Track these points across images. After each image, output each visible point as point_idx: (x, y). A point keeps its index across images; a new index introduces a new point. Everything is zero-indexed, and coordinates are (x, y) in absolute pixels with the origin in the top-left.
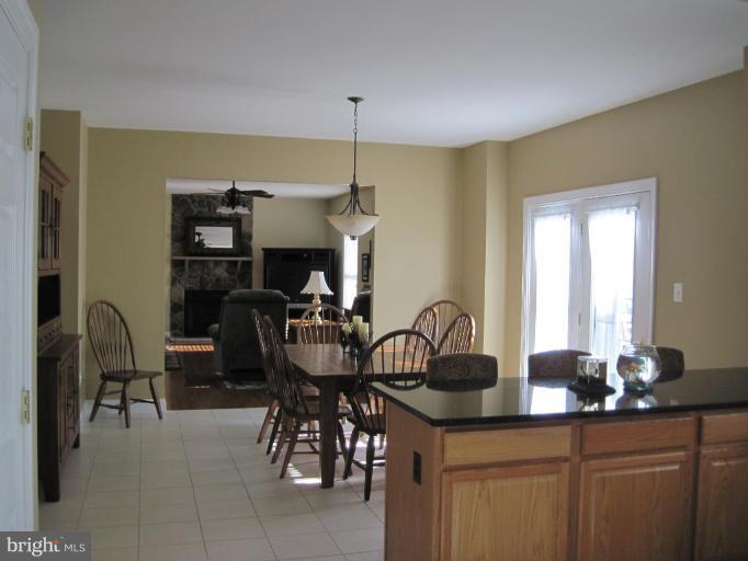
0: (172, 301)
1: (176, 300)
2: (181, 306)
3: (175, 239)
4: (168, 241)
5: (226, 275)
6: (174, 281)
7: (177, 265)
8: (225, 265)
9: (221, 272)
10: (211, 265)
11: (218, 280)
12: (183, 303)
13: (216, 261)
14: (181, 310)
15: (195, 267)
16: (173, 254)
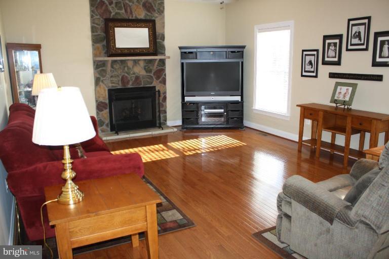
0: (97, 101)
1: (101, 99)
2: (106, 104)
3: (95, 40)
4: (89, 42)
5: (143, 73)
6: (97, 81)
7: (99, 66)
8: (142, 64)
9: (139, 70)
10: (130, 64)
11: (137, 78)
12: (107, 101)
13: (134, 61)
14: (106, 108)
15: (117, 66)
16: (95, 55)
